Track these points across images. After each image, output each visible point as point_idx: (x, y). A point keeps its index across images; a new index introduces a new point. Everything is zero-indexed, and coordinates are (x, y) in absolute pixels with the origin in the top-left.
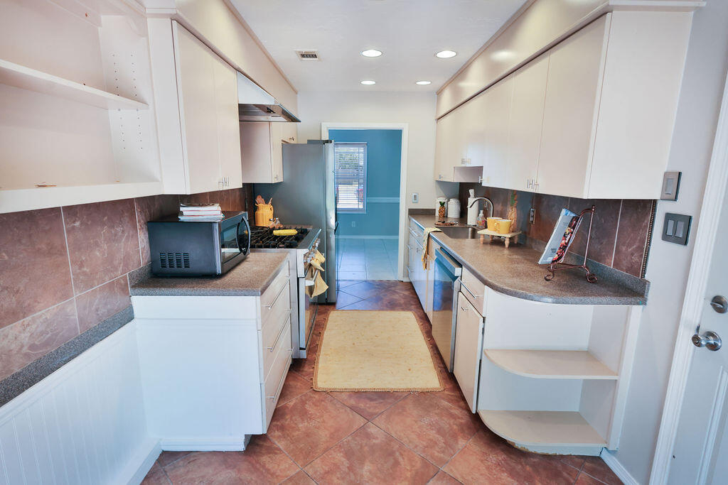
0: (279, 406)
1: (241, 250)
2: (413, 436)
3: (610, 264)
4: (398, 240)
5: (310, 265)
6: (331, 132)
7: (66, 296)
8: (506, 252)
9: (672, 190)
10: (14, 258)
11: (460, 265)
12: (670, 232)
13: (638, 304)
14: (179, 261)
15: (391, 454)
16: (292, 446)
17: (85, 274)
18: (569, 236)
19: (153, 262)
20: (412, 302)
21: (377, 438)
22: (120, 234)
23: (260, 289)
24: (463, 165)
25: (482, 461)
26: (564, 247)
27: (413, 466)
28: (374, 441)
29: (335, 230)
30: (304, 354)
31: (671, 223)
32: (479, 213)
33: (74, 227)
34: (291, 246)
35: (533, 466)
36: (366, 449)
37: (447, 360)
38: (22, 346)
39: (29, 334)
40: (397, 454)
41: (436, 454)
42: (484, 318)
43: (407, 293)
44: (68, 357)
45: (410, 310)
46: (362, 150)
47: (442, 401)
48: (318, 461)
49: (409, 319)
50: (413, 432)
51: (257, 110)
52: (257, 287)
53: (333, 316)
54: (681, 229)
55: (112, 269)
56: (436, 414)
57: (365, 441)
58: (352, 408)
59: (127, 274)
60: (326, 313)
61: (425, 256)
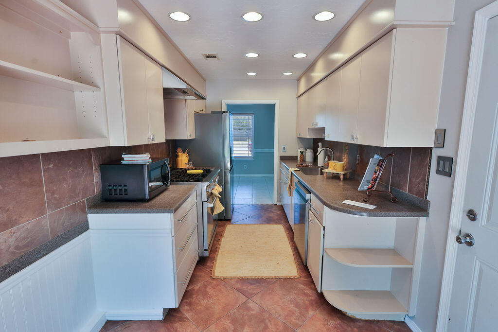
0: (188, 289)
1: (164, 183)
2: (279, 309)
3: (406, 190)
4: (273, 177)
5: (212, 193)
6: (228, 106)
7: (42, 213)
8: (341, 183)
9: (440, 141)
10: (6, 188)
11: (310, 193)
12: (441, 169)
13: (423, 216)
14: (120, 190)
15: (263, 321)
16: (196, 316)
17: (55, 199)
18: (378, 172)
19: (103, 191)
20: (282, 219)
21: (254, 310)
22: (81, 172)
23: (173, 209)
24: (313, 127)
25: (324, 325)
26: (375, 180)
27: (278, 329)
28: (252, 312)
29: (230, 171)
30: (207, 254)
31: (441, 162)
32: (325, 158)
33: (48, 168)
34: (198, 181)
35: (359, 328)
36: (246, 317)
37: (303, 257)
38: (10, 247)
39: (15, 239)
40: (267, 321)
41: (294, 320)
42: (324, 227)
43: (279, 212)
44: (42, 254)
45: (281, 224)
46: (250, 117)
47: (299, 284)
48: (213, 326)
49: (280, 230)
50: (278, 306)
51: (177, 92)
52: (172, 208)
53: (229, 228)
54: (447, 167)
55: (75, 196)
56: (294, 293)
57: (245, 313)
58: (238, 290)
59: (85, 199)
60: (224, 226)
61: (289, 187)
